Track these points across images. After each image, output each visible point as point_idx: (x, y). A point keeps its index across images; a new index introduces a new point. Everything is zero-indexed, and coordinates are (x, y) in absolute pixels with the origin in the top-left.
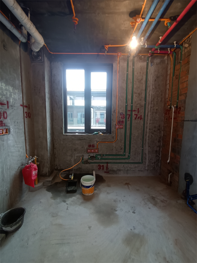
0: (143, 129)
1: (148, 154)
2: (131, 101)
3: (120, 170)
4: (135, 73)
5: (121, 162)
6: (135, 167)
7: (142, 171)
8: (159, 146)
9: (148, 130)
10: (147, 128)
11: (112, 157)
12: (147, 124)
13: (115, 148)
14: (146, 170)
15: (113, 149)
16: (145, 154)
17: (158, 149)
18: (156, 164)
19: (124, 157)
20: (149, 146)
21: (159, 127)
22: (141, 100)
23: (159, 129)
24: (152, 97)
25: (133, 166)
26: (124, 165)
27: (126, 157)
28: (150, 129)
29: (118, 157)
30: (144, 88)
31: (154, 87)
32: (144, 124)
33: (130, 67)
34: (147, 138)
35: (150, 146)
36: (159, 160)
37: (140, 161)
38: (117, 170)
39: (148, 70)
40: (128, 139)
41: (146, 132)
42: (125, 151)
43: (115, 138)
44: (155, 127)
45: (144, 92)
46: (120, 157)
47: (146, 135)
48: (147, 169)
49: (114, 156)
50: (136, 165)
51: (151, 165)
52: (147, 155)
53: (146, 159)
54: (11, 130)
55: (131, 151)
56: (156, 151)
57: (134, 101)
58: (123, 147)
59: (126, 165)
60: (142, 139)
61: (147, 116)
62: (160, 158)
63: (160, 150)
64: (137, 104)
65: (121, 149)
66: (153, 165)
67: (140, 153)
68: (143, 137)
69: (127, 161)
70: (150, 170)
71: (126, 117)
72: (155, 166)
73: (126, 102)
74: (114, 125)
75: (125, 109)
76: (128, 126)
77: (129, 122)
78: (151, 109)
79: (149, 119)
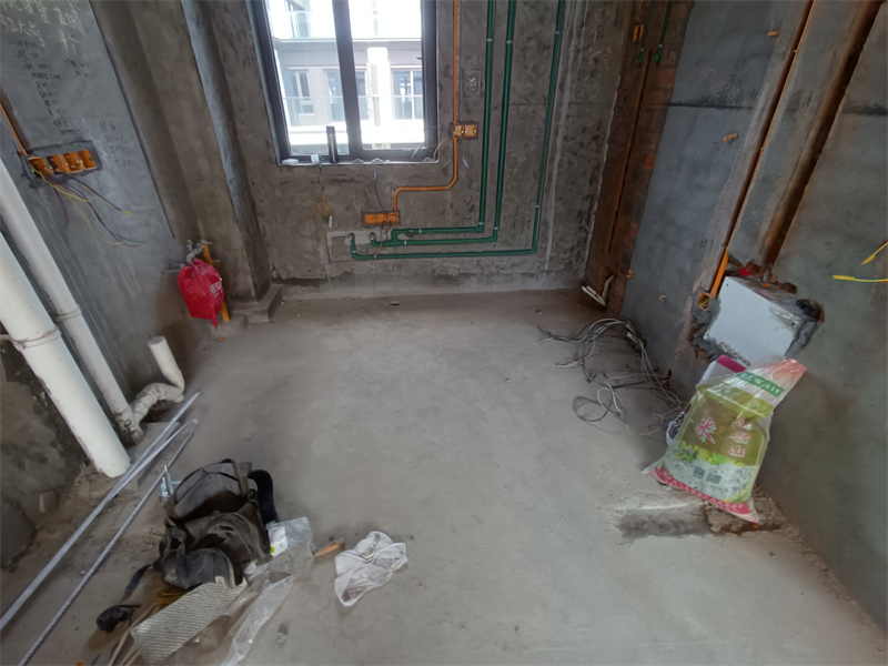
0: (542, 139)
1: (554, 222)
2: (506, 28)
3: (467, 275)
5: (470, 250)
6: (514, 265)
7: (532, 275)
8: (591, 198)
9: (560, 142)
10: (557, 133)
11: (445, 236)
12: (559, 118)
13: (452, 206)
14: (543, 272)
15: (444, 212)
16: (546, 223)
17: (586, 205)
18: (575, 252)
19: (480, 236)
20: (559, 198)
21: (598, 129)
22: (541, 20)
24: (584, 6)
25: (505, 261)
26: (478, 258)
27: (487, 234)
28: (565, 138)
29: (462, 236)
32: (548, 121)
34: (555, 171)
35: (561, 199)
36: (585, 241)
37: (529, 247)
38: (460, 275)
40: (492, 175)
41: (554, 149)
42: (482, 218)
43: (451, 172)
44: (584, 130)
46: (468, 235)
47: (552, 159)
48: (546, 268)
49: (449, 233)
50: (516, 259)
51: (562, 256)
52: (551, 225)
53: (547, 238)
54: (102, 154)
55: (502, 216)
56: (580, 214)
57: (516, 25)
58: (477, 204)
59: (485, 260)
60: (538, 175)
61: (562, 86)
62: (590, 236)
63: (591, 208)
65: (471, 210)
66: (566, 256)
67: (529, 221)
68: (542, 169)
69: (490, 247)
70: (557, 272)
71: (487, 95)
72: (574, 260)
73: (490, 32)
74: (447, 126)
75: (482, 60)
76: (495, 130)
77: (496, 114)
78: (575, 58)
79: (567, 98)
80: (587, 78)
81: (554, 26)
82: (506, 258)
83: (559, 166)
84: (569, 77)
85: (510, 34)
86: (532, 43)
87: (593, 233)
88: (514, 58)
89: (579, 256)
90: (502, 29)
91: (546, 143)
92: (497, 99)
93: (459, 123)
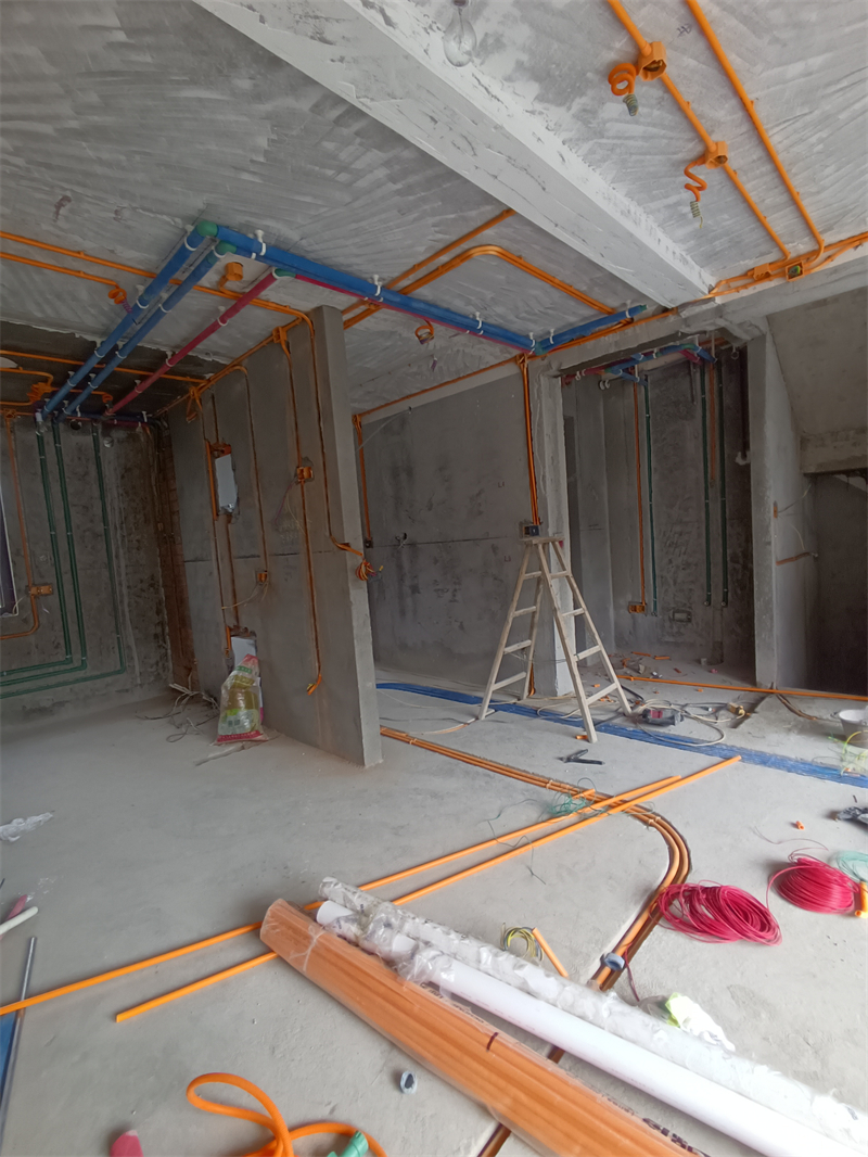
0: (110, 590)
1: (136, 645)
2: (64, 525)
3: (61, 704)
4: (66, 460)
5: (61, 680)
6: (107, 686)
7: (127, 691)
8: (161, 624)
9: (125, 590)
10: (120, 584)
11: (32, 673)
12: (120, 575)
13: (37, 647)
14: (136, 686)
15: (29, 653)
16: (129, 647)
17: (159, 630)
18: (160, 664)
19: (71, 666)
21: (152, 579)
22: (92, 521)
23: (152, 585)
24: (120, 513)
25: (98, 684)
26: (71, 686)
27: (77, 663)
28: (129, 587)
29: (51, 670)
30: (97, 493)
31: (121, 491)
32: (112, 578)
33: (48, 443)
34: (127, 609)
35: (136, 628)
36: (166, 655)
37: (119, 667)
38: (54, 705)
39: (101, 454)
40: (71, 618)
41: (122, 596)
42: (68, 650)
43: (32, 621)
44: (142, 581)
45: (98, 504)
46: (57, 668)
47: (122, 602)
48: (139, 682)
49: (36, 670)
50: (109, 680)
51: (150, 670)
52: (134, 647)
53: (132, 658)
55: (88, 648)
56: (156, 636)
57: (72, 524)
58: (62, 642)
59: (78, 686)
60: (113, 613)
61: (117, 557)
62: (169, 651)
63: (163, 630)
64: (84, 531)
65: (57, 647)
66: (154, 669)
67: (113, 648)
68: (115, 609)
69: (81, 674)
70: (149, 684)
71: (57, 565)
72: (161, 671)
73: (52, 527)
74: (23, 588)
75: (49, 545)
76: (68, 587)
77: (67, 578)
78: (123, 540)
79: (123, 563)
80: (134, 551)
81: (102, 524)
82: (98, 680)
83: (129, 605)
84: (121, 551)
85: (69, 528)
86: (87, 533)
87: (171, 649)
88: (75, 543)
89: (164, 668)
90: (61, 526)
91: (113, 591)
92: (65, 566)
93: (34, 585)
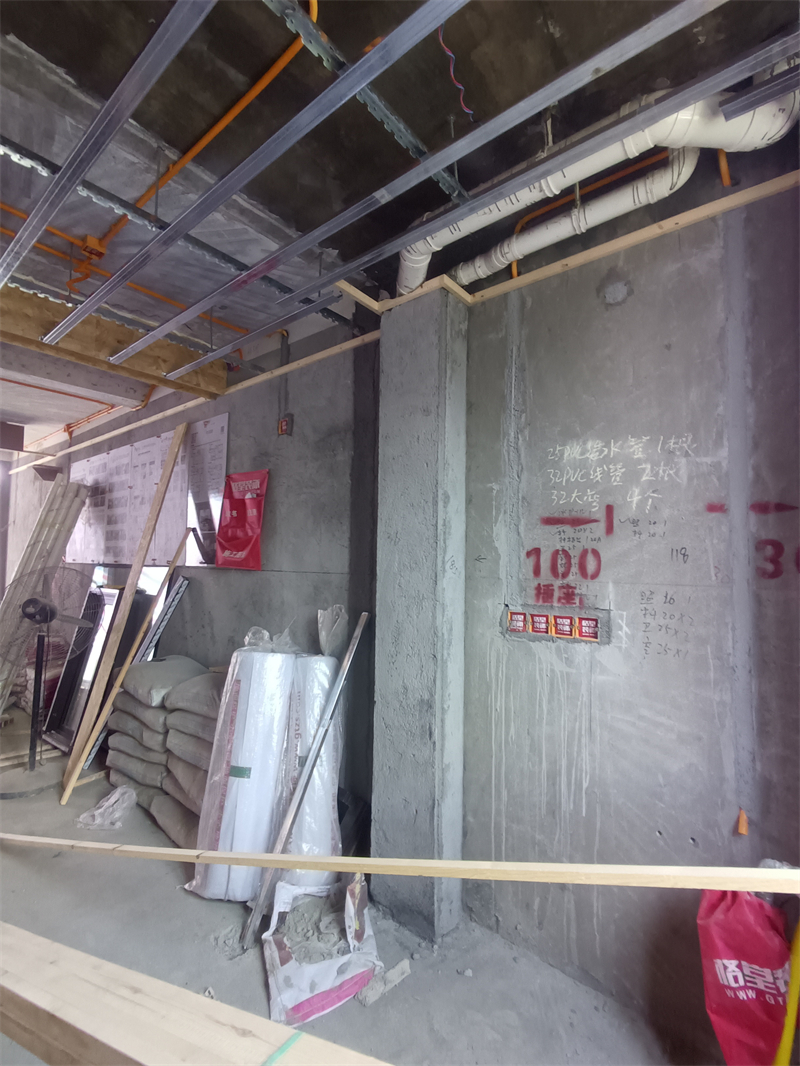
54: (621, 628)
